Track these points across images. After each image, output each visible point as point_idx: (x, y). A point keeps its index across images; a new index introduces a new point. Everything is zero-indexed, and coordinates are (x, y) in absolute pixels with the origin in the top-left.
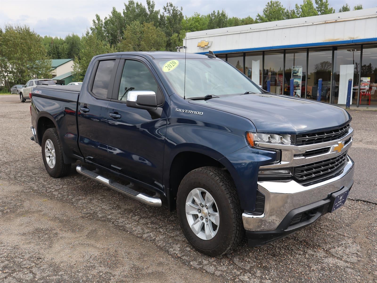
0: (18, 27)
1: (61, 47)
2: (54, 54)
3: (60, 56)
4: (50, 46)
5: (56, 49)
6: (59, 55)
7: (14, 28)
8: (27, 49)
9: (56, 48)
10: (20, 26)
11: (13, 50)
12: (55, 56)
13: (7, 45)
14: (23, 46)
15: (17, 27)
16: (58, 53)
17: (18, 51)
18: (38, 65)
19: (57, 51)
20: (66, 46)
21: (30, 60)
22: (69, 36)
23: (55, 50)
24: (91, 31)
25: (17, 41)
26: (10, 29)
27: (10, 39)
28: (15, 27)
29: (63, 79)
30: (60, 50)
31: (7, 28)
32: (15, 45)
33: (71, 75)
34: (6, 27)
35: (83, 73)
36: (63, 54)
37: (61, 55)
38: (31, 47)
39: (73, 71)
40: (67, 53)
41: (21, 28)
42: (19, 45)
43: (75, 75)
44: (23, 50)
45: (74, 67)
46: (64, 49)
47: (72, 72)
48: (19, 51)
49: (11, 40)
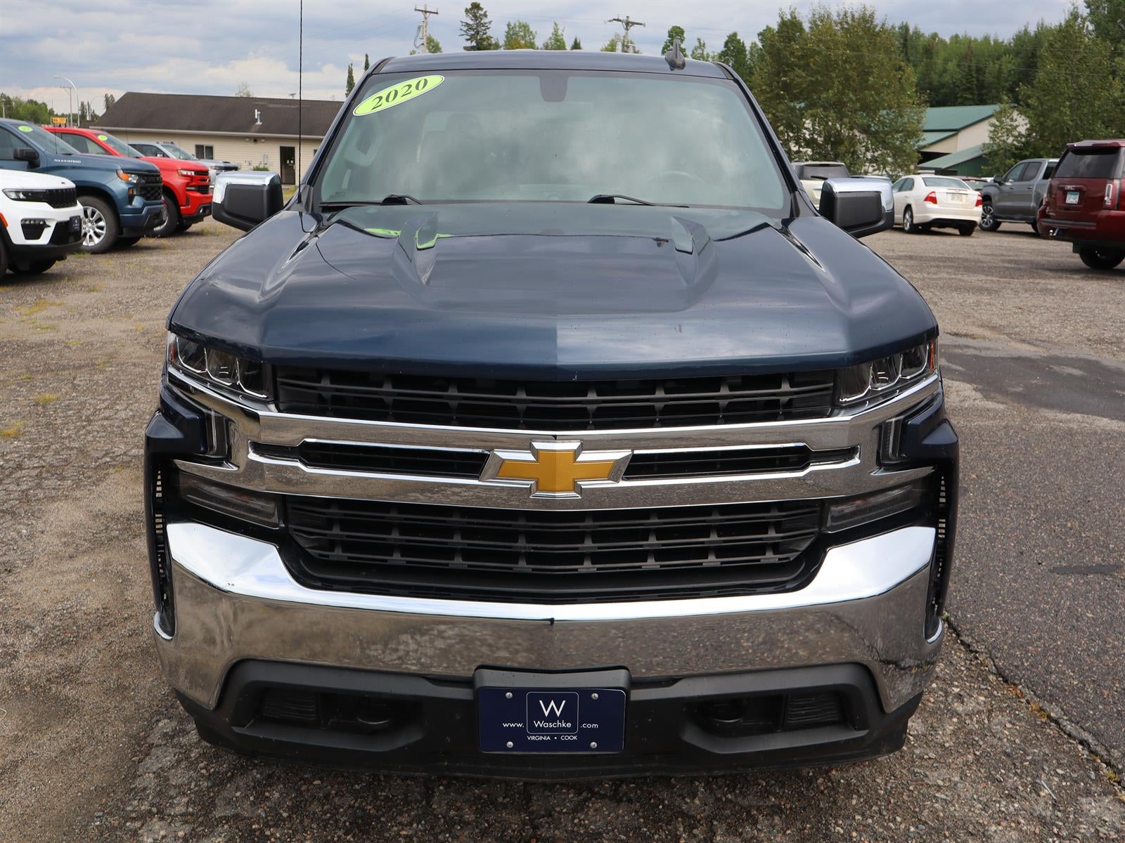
0: (845, 14)
1: (992, 67)
2: (968, 89)
3: (985, 97)
4: (958, 66)
5: (975, 75)
6: (984, 91)
7: (835, 18)
8: (858, 76)
9: (979, 70)
10: (849, 11)
11: (821, 81)
12: (969, 96)
13: (805, 67)
14: (848, 67)
15: (842, 14)
16: (981, 86)
17: (833, 83)
18: (883, 123)
19: (978, 80)
20: (1009, 65)
21: (865, 107)
22: (1026, 30)
23: (972, 77)
24: (1088, 10)
25: (835, 56)
26: (822, 21)
27: (817, 49)
28: (839, 15)
29: (951, 167)
30: (989, 78)
31: (817, 16)
32: (829, 65)
33: (979, 153)
34: (814, 15)
35: (1021, 150)
36: (995, 88)
37: (990, 92)
38: (870, 70)
39: (987, 141)
40: (1007, 84)
41: (853, 16)
42: (837, 64)
43: (993, 154)
44: (847, 78)
45: (995, 131)
46: (1000, 71)
47: (984, 144)
48: (836, 83)
49: (819, 53)
